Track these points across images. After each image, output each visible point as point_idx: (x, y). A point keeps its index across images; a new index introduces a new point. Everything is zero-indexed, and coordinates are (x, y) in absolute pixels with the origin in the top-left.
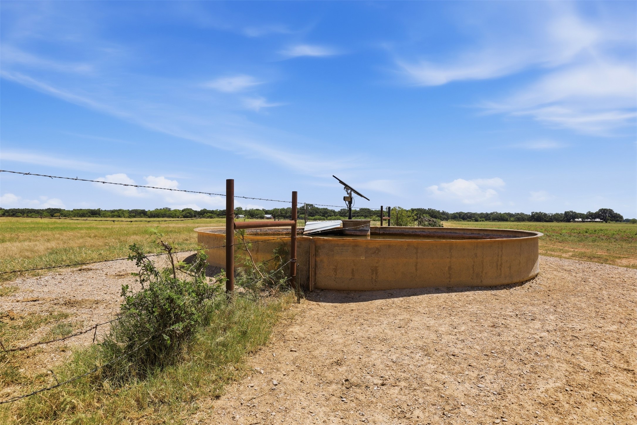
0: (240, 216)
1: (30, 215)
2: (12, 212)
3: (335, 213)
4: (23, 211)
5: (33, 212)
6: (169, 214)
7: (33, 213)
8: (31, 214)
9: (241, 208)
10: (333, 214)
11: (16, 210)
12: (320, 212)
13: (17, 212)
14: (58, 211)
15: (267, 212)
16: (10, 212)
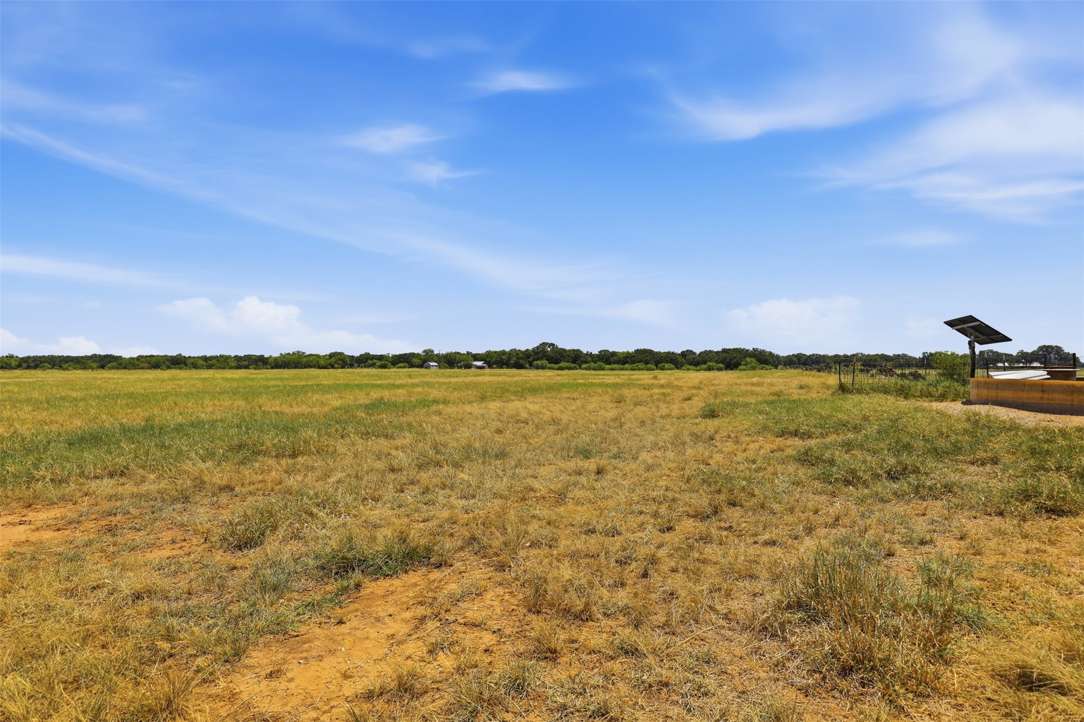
0: (432, 364)
1: (65, 366)
2: (33, 361)
3: (592, 358)
4: (52, 360)
5: (69, 361)
6: (307, 361)
7: (70, 363)
8: (67, 365)
9: (432, 351)
10: (589, 359)
11: (41, 357)
12: (568, 356)
13: (41, 362)
14: (113, 360)
15: (476, 357)
16: (30, 361)
